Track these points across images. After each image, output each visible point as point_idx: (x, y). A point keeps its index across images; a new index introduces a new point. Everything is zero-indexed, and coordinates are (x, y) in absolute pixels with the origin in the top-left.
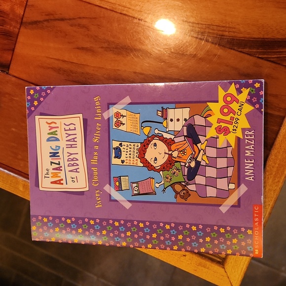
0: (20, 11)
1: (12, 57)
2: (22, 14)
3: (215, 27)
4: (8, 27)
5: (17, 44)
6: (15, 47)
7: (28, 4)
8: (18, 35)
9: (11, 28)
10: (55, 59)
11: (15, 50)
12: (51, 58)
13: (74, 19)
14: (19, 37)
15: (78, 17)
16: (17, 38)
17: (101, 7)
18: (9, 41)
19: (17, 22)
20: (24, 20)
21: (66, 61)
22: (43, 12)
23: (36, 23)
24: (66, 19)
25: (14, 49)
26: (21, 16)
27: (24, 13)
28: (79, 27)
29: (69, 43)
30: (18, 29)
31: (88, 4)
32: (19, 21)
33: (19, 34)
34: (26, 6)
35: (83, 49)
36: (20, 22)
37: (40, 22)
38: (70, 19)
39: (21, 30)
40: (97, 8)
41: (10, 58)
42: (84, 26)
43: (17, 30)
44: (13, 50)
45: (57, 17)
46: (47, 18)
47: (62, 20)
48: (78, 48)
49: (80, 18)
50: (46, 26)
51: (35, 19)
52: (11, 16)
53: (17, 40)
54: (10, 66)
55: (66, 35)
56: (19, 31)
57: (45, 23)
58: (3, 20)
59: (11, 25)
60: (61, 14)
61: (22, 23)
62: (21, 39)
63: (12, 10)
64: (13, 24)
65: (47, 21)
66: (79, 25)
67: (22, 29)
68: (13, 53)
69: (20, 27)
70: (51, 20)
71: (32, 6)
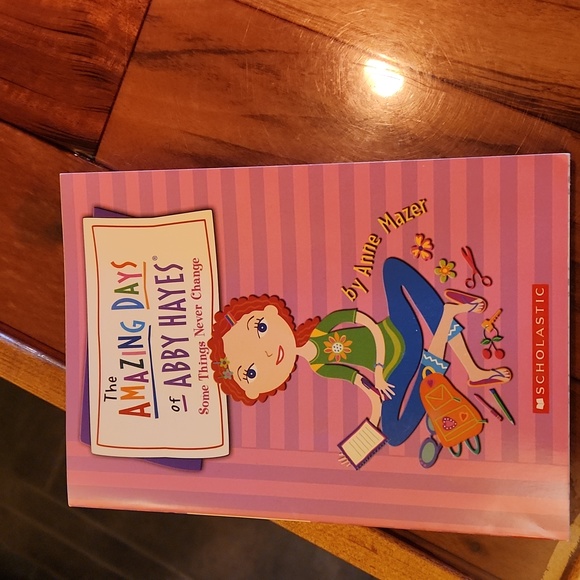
0: (130, 29)
1: (105, 126)
2: (136, 34)
3: (566, 89)
4: (100, 61)
5: (118, 99)
6: (113, 104)
7: (150, 13)
8: (122, 79)
9: (109, 63)
10: (201, 136)
11: (114, 110)
12: (191, 134)
13: (249, 52)
14: (123, 83)
15: (260, 48)
16: (120, 86)
17: (311, 30)
18: (102, 91)
19: (122, 51)
20: (139, 46)
21: (223, 142)
22: (180, 34)
23: (163, 55)
24: (231, 52)
25: (111, 108)
26: (133, 38)
27: (139, 33)
28: (256, 71)
29: (233, 103)
30: (123, 65)
31: (282, 21)
32: (128, 49)
33: (125, 79)
34: (145, 17)
35: (263, 118)
36: (130, 50)
37: (172, 54)
38: (239, 52)
39: (128, 70)
40: (302, 32)
41: (102, 127)
42: (268, 70)
43: (120, 69)
44: (110, 112)
45: (211, 45)
46: (189, 46)
47: (222, 52)
48: (252, 116)
49: (262, 51)
50: (186, 64)
51: (162, 47)
52: (110, 37)
53: (119, 89)
54: (99, 144)
55: (229, 86)
56: (125, 72)
57: (185, 58)
58: (92, 45)
59: (108, 58)
60: (220, 40)
61: (132, 54)
62: (127, 88)
63: (114, 23)
64: (115, 54)
65: (190, 52)
66: (259, 66)
67: (133, 68)
68: (109, 117)
69: (128, 62)
70: (198, 51)
71: (159, 18)
